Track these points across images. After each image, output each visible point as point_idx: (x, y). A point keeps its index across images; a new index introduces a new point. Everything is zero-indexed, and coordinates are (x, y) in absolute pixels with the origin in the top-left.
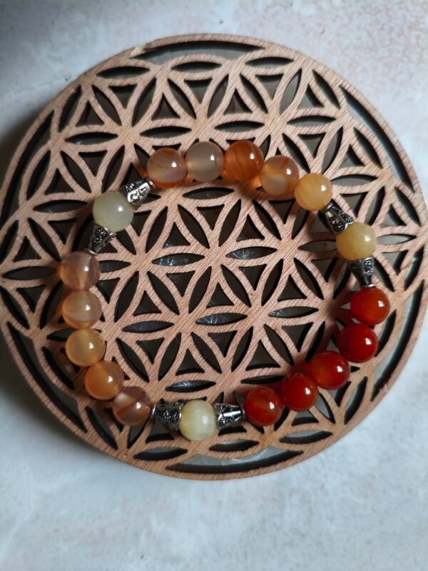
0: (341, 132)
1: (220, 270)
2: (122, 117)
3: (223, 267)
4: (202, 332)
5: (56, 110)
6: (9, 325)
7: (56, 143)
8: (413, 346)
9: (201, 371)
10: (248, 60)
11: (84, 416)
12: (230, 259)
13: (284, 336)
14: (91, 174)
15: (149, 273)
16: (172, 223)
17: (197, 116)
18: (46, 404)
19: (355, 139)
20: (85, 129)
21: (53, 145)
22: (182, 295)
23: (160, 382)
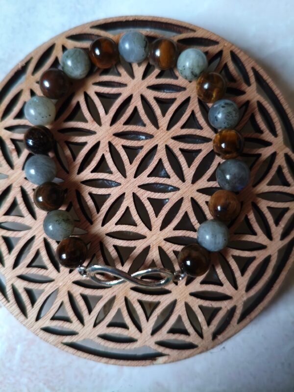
1: (128, 174)
2: (184, 309)
3: (125, 176)
4: (150, 128)
5: (236, 324)
7: (240, 297)
9: (156, 99)
10: (76, 336)
11: (253, 79)
12: (118, 181)
13: (87, 114)
15: (184, 181)
16: (158, 217)
17: (124, 299)
18: (281, 94)
19: (5, 258)
20: (215, 304)
21: (242, 296)
22: (160, 160)
23: (188, 96)
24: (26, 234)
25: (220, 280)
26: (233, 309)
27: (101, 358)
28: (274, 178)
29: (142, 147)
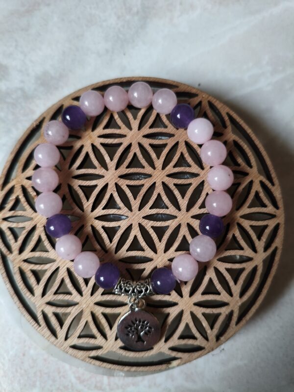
0: (44, 294)
1: (133, 208)
2: (190, 317)
3: (131, 210)
4: (148, 170)
5: (234, 326)
6: (273, 184)
7: (235, 303)
8: (14, 149)
9: (151, 145)
10: (101, 350)
11: (228, 123)
12: (126, 215)
13: (95, 162)
14: (213, 279)
15: (179, 210)
16: (162, 241)
18: (252, 132)
19: (34, 289)
20: (215, 311)
21: (237, 302)
22: (159, 195)
23: (177, 140)
24: (51, 266)
25: (217, 290)
26: (231, 313)
27: (124, 367)
28: (253, 201)
29: (143, 185)
